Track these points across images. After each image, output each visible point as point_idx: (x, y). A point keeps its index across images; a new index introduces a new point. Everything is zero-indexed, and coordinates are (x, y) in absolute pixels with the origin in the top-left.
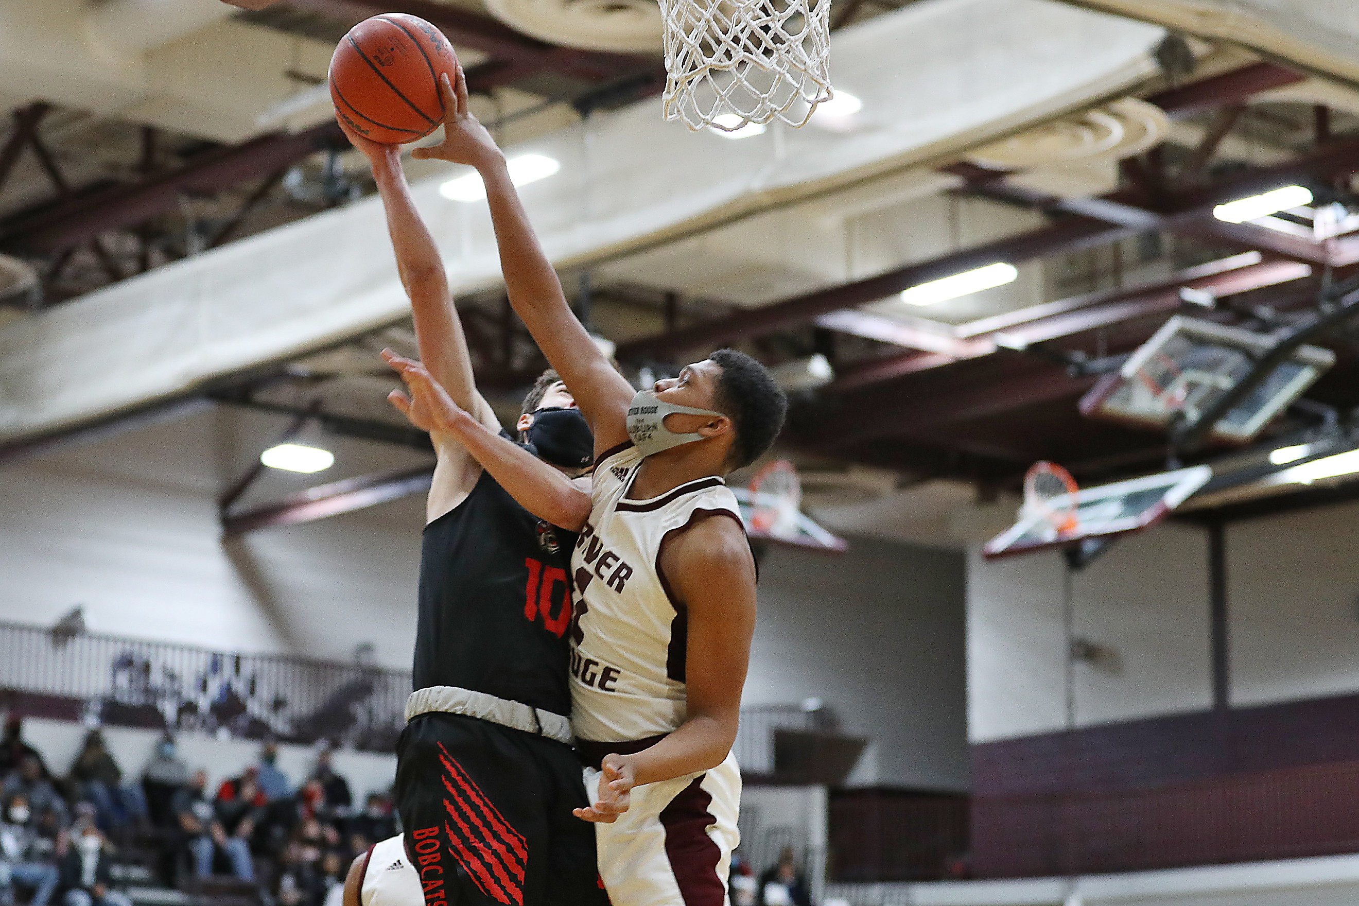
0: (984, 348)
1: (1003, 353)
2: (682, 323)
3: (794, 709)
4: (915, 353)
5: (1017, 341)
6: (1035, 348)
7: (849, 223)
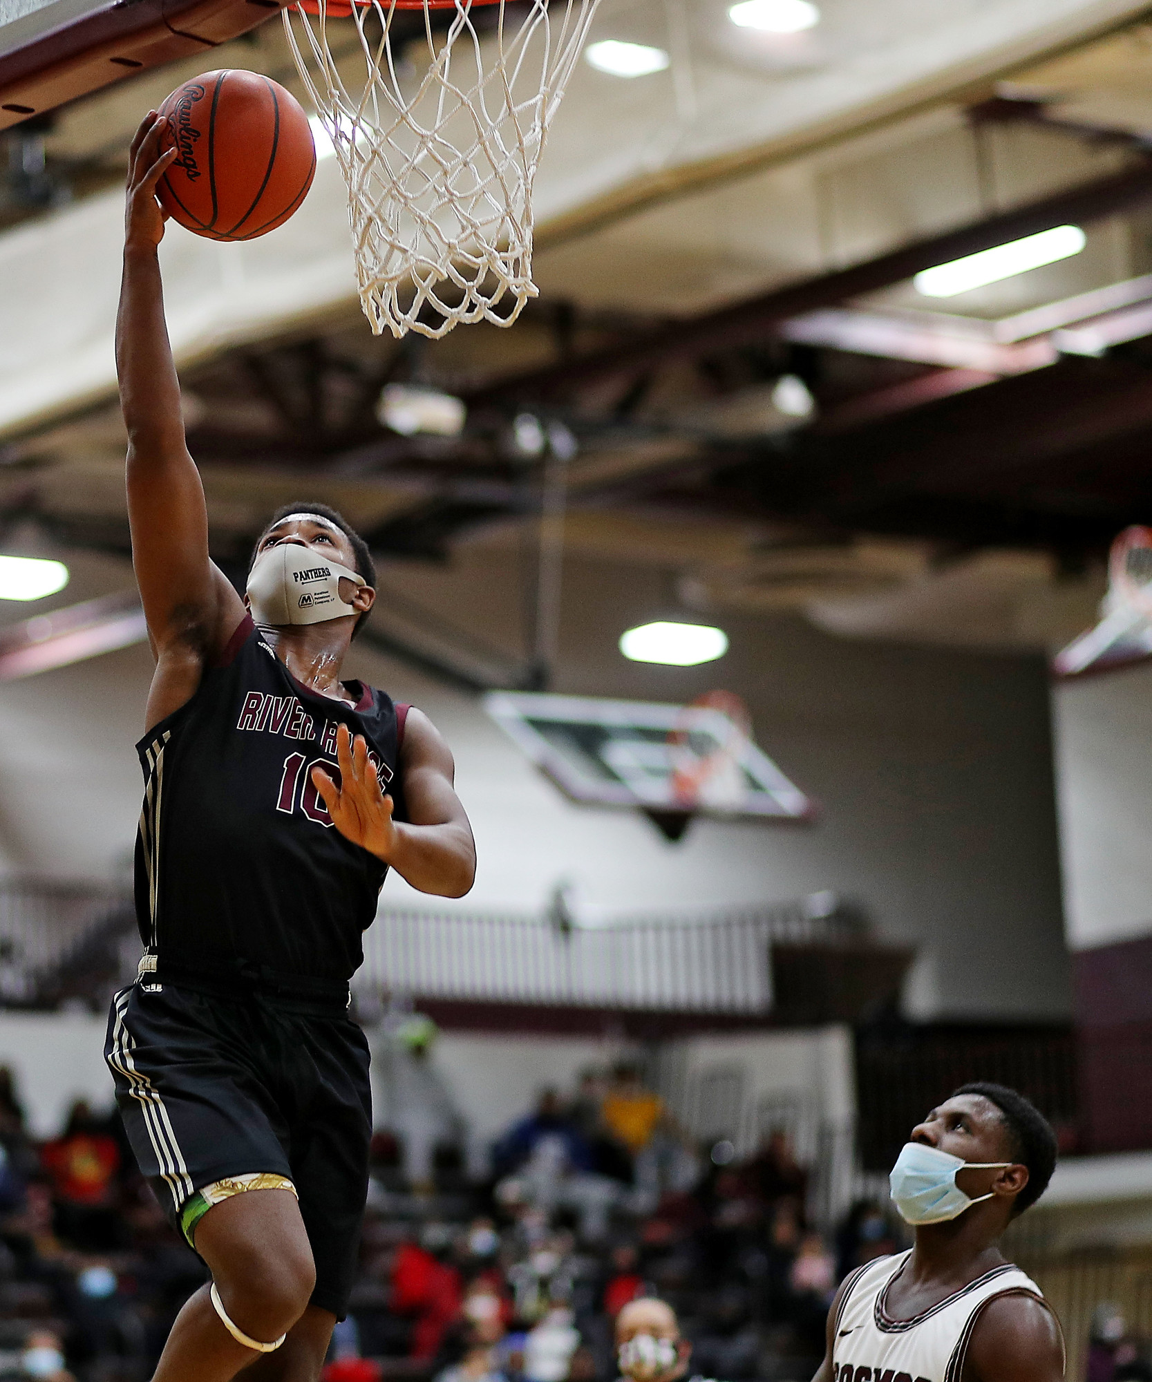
0: (1040, 356)
1: (1070, 363)
2: (585, 342)
3: (792, 911)
4: (932, 369)
5: (1089, 342)
6: (1118, 352)
7: (823, 182)
